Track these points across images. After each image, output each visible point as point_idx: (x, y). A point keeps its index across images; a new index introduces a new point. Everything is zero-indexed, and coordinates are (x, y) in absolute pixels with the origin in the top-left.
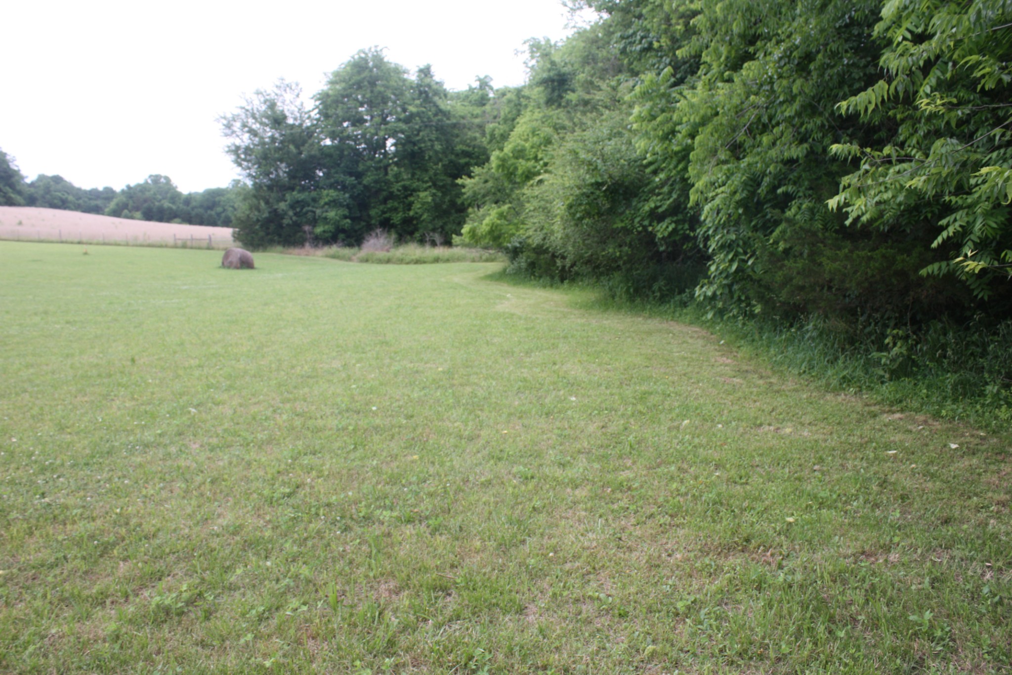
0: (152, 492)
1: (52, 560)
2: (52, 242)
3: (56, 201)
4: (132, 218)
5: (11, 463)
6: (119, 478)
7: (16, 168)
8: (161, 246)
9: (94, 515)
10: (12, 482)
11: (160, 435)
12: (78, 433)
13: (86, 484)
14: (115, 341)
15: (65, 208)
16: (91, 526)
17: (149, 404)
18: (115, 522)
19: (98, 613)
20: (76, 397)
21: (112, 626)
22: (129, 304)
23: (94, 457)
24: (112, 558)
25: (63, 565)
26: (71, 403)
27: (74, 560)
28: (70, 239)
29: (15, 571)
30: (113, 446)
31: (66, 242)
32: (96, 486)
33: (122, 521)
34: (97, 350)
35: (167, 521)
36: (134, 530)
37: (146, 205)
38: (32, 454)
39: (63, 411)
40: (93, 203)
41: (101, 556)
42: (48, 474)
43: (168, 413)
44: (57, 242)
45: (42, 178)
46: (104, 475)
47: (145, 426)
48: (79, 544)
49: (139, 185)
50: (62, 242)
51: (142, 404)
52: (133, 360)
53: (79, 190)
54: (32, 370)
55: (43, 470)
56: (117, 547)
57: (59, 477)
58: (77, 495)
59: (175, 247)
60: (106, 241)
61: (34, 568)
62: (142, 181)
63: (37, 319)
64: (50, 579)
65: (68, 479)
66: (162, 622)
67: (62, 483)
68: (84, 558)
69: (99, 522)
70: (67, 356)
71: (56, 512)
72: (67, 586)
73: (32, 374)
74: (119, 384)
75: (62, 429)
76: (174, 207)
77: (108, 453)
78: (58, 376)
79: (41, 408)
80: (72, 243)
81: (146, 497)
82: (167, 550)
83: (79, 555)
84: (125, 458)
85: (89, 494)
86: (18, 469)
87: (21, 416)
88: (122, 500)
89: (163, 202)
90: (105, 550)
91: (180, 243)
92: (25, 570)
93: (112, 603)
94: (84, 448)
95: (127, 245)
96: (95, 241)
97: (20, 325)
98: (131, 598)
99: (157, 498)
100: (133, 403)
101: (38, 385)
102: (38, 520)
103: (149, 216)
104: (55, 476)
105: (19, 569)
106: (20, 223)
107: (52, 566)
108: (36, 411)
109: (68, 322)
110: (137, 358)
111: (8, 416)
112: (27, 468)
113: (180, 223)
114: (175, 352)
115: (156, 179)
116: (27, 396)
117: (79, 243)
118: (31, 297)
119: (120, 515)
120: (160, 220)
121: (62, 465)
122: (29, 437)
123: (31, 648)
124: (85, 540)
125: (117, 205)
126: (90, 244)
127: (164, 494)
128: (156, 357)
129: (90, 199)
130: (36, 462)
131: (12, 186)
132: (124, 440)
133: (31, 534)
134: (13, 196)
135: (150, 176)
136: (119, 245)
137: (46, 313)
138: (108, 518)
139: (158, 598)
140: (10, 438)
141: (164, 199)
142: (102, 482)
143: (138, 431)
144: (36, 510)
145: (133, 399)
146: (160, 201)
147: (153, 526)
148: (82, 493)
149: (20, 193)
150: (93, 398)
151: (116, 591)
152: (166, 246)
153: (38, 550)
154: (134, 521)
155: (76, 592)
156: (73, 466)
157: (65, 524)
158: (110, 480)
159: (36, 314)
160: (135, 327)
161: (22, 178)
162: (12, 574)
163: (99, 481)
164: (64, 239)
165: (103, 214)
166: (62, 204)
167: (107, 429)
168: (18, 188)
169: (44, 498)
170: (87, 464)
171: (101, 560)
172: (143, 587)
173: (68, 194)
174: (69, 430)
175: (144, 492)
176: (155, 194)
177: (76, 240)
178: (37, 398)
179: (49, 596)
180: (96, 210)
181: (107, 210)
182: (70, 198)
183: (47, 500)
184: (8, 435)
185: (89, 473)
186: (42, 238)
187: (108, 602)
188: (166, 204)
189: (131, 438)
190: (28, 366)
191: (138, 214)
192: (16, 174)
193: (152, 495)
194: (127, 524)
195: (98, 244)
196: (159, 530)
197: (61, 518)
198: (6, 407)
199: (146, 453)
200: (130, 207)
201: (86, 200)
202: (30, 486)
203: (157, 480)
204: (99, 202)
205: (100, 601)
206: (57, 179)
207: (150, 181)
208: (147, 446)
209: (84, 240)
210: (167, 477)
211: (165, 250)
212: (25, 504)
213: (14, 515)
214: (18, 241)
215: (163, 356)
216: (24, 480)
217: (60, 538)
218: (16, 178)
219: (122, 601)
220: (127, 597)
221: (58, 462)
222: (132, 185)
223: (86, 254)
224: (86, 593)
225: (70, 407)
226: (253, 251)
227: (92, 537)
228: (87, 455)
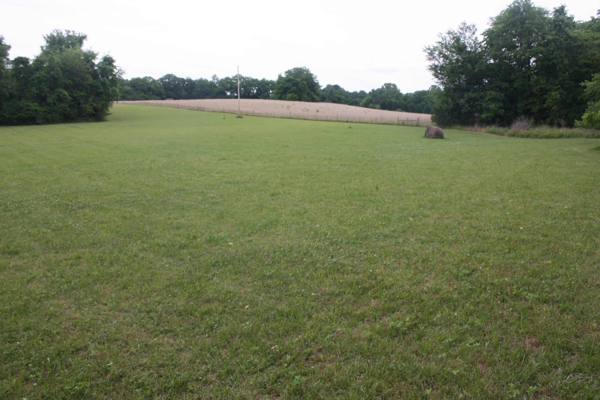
0: (389, 263)
1: (337, 292)
2: (333, 121)
3: (335, 99)
4: (374, 108)
5: (316, 238)
6: (371, 253)
7: (317, 82)
8: (390, 124)
9: (358, 271)
10: (317, 248)
11: (393, 231)
12: (349, 226)
13: (354, 254)
14: (366, 177)
15: (340, 103)
16: (357, 277)
17: (386, 213)
18: (369, 277)
19: (360, 325)
20: (347, 206)
21: (369, 333)
22: (373, 156)
23: (358, 240)
24: (367, 296)
25: (342, 296)
26: (345, 209)
27: (348, 294)
28: (342, 120)
29: (320, 294)
30: (368, 235)
31: (340, 121)
32: (359, 255)
33: (373, 276)
34: (357, 181)
35: (397, 280)
36: (379, 283)
37: (382, 101)
38: (326, 235)
39: (341, 213)
40: (354, 100)
41: (362, 294)
42: (335, 246)
43: (397, 219)
44: (336, 121)
45: (329, 86)
46: (363, 250)
47: (385, 225)
48: (351, 285)
49: (379, 90)
50: (338, 121)
51: (383, 213)
52: (377, 188)
53: (347, 92)
54: (324, 190)
55: (332, 244)
56: (371, 291)
57: (340, 248)
58: (349, 259)
59: (398, 124)
60: (361, 121)
61: (328, 294)
62: (380, 87)
63: (326, 162)
64: (336, 302)
65: (344, 250)
66: (394, 336)
67: (342, 252)
68: (353, 294)
69: (361, 275)
70: (342, 183)
71: (339, 267)
72: (345, 307)
73: (325, 192)
74: (370, 201)
75: (341, 222)
76: (398, 102)
77: (365, 238)
78: (338, 193)
79: (330, 211)
80: (343, 122)
81: (385, 265)
82: (398, 297)
83: (351, 292)
84: (375, 242)
85: (355, 260)
86: (320, 241)
87: (320, 213)
88: (373, 265)
89: (392, 99)
90: (365, 291)
91: (401, 122)
92: (324, 295)
93: (368, 321)
94: (353, 234)
95: (372, 123)
96: (355, 121)
97: (318, 165)
98: (378, 320)
99: (392, 267)
100: (377, 212)
101: (328, 198)
102: (330, 269)
103: (384, 107)
104: (338, 248)
105: (321, 294)
106: (318, 111)
107: (337, 296)
108: (327, 212)
109: (341, 165)
110: (379, 186)
111: (314, 213)
112: (324, 241)
113: (401, 111)
114: (400, 185)
115: (388, 86)
116: (323, 203)
117: (347, 122)
118: (323, 150)
119: (372, 273)
120: (390, 109)
121: (342, 242)
122: (325, 225)
123: (328, 336)
124: (354, 284)
125: (367, 101)
126: (353, 122)
127: (395, 265)
128: (390, 187)
129: (353, 98)
130: (328, 239)
131: (314, 91)
132: (373, 232)
133: (327, 277)
134: (314, 96)
135: (385, 84)
136: (368, 123)
137: (330, 159)
138: (366, 274)
139: (393, 323)
140: (316, 224)
141: (392, 97)
142: (362, 254)
143: (381, 228)
144: (329, 264)
145: (377, 209)
146: (390, 98)
147: (390, 282)
148: (352, 259)
149: (318, 95)
150: (356, 207)
151: (370, 315)
152: (393, 124)
153: (331, 286)
154: (379, 278)
155: (349, 311)
156: (347, 243)
157: (343, 274)
158: (366, 253)
159: (325, 160)
160: (377, 169)
161: (320, 87)
162: (318, 296)
163: (361, 253)
164: (339, 120)
165: (359, 106)
166: (338, 101)
167: (364, 225)
168: (317, 92)
169: (333, 258)
170: (354, 243)
171: (362, 296)
172: (384, 315)
173: (342, 95)
174: (344, 224)
175: (385, 262)
176: (387, 94)
177: (345, 120)
178: (328, 205)
179: (336, 311)
180: (355, 104)
181: (361, 104)
182: (343, 97)
183: (334, 260)
184: (314, 223)
185: (355, 248)
186: (328, 119)
187: (366, 320)
188: (393, 100)
189: (377, 232)
190: (323, 187)
191: (378, 106)
192: (317, 84)
193: (389, 265)
194: (376, 279)
195: (356, 122)
196: (393, 285)
197: (342, 270)
198: (313, 208)
199: (385, 240)
200: (373, 102)
201: (351, 98)
202: (326, 251)
203: (391, 256)
204: (357, 99)
205: (362, 318)
206: (337, 87)
207: (385, 87)
208: (386, 236)
209: (349, 120)
210: (398, 256)
211: (393, 126)
212: (324, 260)
213: (318, 265)
214: (317, 120)
215: (393, 186)
216: (323, 248)
217: (341, 281)
218: (317, 87)
219: (373, 320)
220: (376, 319)
221: (340, 240)
222: (375, 89)
223: (350, 128)
224: (355, 313)
225: (345, 211)
226: (443, 128)
227: (357, 283)
228: (354, 238)
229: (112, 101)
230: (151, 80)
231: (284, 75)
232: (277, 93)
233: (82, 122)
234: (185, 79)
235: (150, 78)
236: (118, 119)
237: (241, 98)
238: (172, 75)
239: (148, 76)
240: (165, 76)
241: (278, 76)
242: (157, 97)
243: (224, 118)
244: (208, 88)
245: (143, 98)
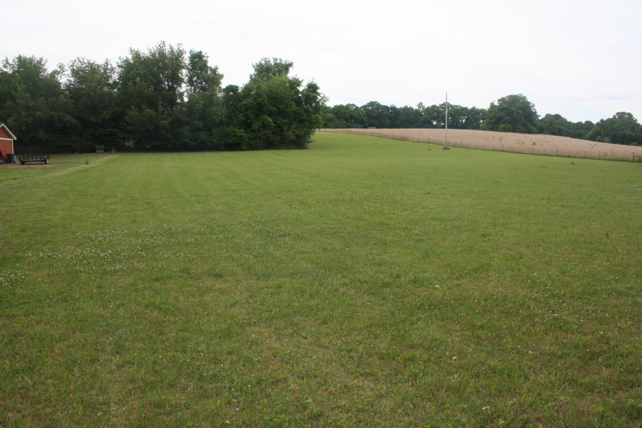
0: (625, 326)
1: (560, 353)
2: (552, 156)
3: (555, 130)
4: (603, 141)
5: (534, 288)
6: (601, 311)
7: (534, 111)
8: (623, 161)
9: (585, 332)
10: (535, 299)
11: (629, 288)
12: (573, 277)
13: (580, 311)
14: (593, 221)
15: (560, 135)
16: (583, 338)
17: (620, 266)
18: (599, 340)
19: (589, 397)
20: (571, 254)
21: (601, 408)
22: (602, 197)
23: (585, 294)
24: (597, 363)
25: (566, 358)
26: (568, 257)
27: (573, 357)
28: (563, 154)
29: (538, 354)
30: (597, 290)
31: (560, 156)
32: (586, 313)
33: (604, 340)
34: (582, 226)
35: (636, 349)
36: (613, 349)
37: (613, 133)
38: (546, 285)
39: (563, 261)
40: (578, 131)
41: (591, 359)
42: (556, 300)
43: (634, 274)
44: (555, 156)
45: (548, 116)
46: (591, 307)
47: (618, 280)
48: (577, 347)
49: (609, 120)
50: (558, 156)
51: (615, 265)
52: (607, 235)
53: (570, 123)
54: (543, 234)
55: (553, 296)
56: (601, 357)
57: (562, 302)
58: (574, 316)
59: (633, 161)
60: (586, 156)
61: (549, 355)
62: (611, 117)
63: (544, 202)
64: (559, 364)
65: (567, 304)
66: (635, 418)
67: (565, 307)
68: (579, 358)
69: (589, 337)
70: (564, 227)
71: (562, 324)
72: (569, 372)
73: (543, 236)
74: (599, 250)
75: (563, 273)
76: (633, 134)
77: (594, 293)
78: (559, 238)
79: (550, 258)
80: (564, 157)
81: (620, 328)
82: (638, 369)
83: (577, 355)
84: (606, 299)
85: (581, 317)
86: (538, 292)
87: (538, 260)
88: (604, 326)
89: (625, 131)
90: (594, 356)
91: (637, 158)
92: (544, 355)
93: (598, 392)
94: (578, 288)
95: (599, 159)
96: (579, 156)
97: (535, 205)
98: (611, 394)
99: (628, 331)
100: (608, 263)
101: (547, 243)
102: (551, 326)
103: (614, 140)
104: (560, 301)
105: (540, 354)
106: (534, 144)
107: (560, 357)
108: (547, 259)
109: (562, 206)
110: (610, 234)
111: (531, 259)
112: (543, 293)
113: (636, 145)
114: (637, 233)
115: (621, 115)
116: (541, 249)
117: (569, 157)
118: (540, 188)
119: (603, 336)
120: (623, 143)
121: (564, 295)
122: (544, 274)
123: (550, 404)
124: (581, 347)
125: (594, 133)
126: (576, 157)
127: (634, 330)
128: (623, 235)
129: (576, 129)
130: (548, 290)
131: (531, 122)
132: (604, 287)
133: (547, 334)
134: (531, 127)
135: (618, 113)
136: (594, 159)
137: (549, 199)
138: (595, 336)
139: (633, 401)
140: (533, 272)
141: (626, 129)
142: (590, 312)
143: (613, 283)
144: (549, 320)
145: (608, 260)
146: (623, 130)
147: (626, 349)
148: (577, 316)
149: (535, 126)
150: (581, 256)
151: (601, 386)
152: (627, 161)
153: (551, 345)
154: (613, 343)
155: (575, 378)
156: (571, 297)
157: (567, 333)
158: (594, 311)
159: (543, 199)
160: (607, 213)
161: (537, 116)
162: (537, 356)
163: (588, 310)
164: (559, 154)
165: (584, 139)
166: (559, 133)
167: (592, 278)
168: (534, 123)
169: (554, 313)
170: (580, 298)
171: (590, 362)
172: (620, 388)
173: (563, 126)
174: (567, 274)
175: (619, 324)
176: (620, 125)
177: (567, 155)
178: (547, 251)
179: (558, 375)
180: (579, 136)
181: (587, 136)
182: (564, 128)
183: (556, 315)
184: (531, 271)
185: (581, 303)
186: (546, 153)
187: (596, 391)
188: (628, 132)
189: (609, 287)
190: (541, 231)
191: (607, 139)
192: (535, 114)
193: (625, 328)
194: (607, 343)
195: (580, 158)
196: (630, 353)
197: (565, 328)
198: (530, 254)
199: (618, 298)
200: (602, 134)
201: (574, 129)
202: (546, 304)
203: (628, 319)
204: (582, 131)
205: (591, 388)
206: (557, 117)
207: (617, 117)
208: (620, 293)
209: (572, 155)
210: (636, 319)
211: (626, 163)
212: (543, 315)
213: (537, 319)
214: (533, 154)
215: (628, 234)
216: (542, 300)
217: (564, 341)
218: (534, 116)
219: (605, 393)
220: (608, 392)
221: (563, 293)
222: (605, 119)
223: (573, 164)
224: (580, 380)
225: (567, 259)
227: (585, 346)
228: (580, 292)
229: (314, 128)
230: (354, 107)
231: (496, 104)
232: (488, 124)
233: (283, 149)
234: (389, 106)
235: (353, 105)
236: (320, 147)
237: (448, 127)
238: (376, 102)
239: (351, 103)
240: (368, 104)
241: (490, 104)
242: (359, 126)
243: (430, 150)
244: (413, 117)
245: (345, 126)
